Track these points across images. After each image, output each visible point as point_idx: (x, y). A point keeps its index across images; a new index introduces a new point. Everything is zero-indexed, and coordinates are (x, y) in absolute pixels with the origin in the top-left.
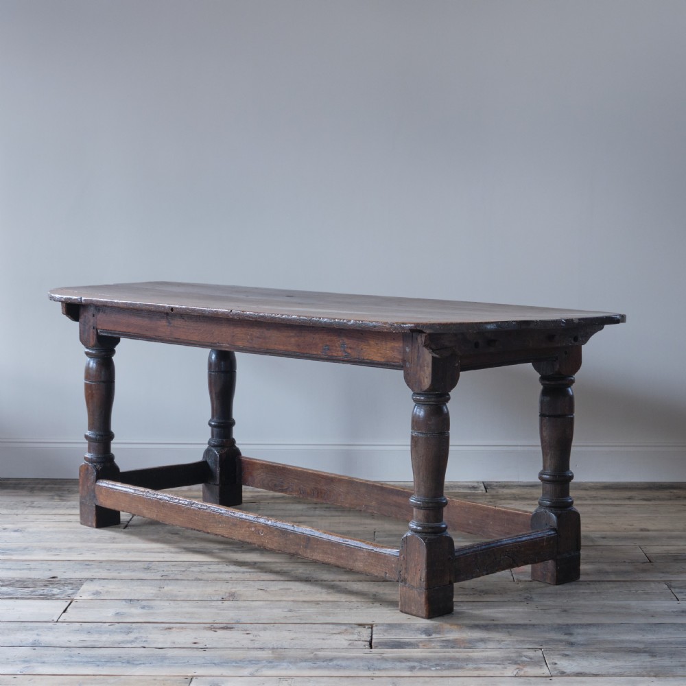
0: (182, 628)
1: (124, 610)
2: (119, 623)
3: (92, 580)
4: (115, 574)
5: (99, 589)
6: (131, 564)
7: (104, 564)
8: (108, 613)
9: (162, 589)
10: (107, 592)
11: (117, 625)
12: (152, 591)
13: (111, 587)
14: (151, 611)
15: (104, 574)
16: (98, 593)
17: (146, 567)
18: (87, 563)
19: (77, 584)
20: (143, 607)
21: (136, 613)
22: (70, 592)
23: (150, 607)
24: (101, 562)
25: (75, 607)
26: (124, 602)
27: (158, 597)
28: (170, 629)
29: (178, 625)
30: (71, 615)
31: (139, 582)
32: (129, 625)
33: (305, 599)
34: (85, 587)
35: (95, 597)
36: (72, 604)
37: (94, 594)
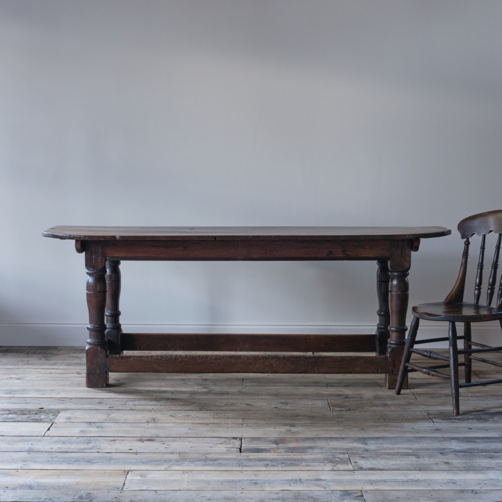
0: (122, 440)
1: (85, 429)
2: (82, 437)
3: (66, 410)
4: (80, 406)
5: (70, 415)
6: (90, 400)
7: (73, 400)
8: (75, 431)
9: (110, 416)
10: (75, 417)
11: (81, 438)
12: (103, 417)
13: (78, 414)
14: (103, 429)
15: (73, 406)
16: (69, 418)
17: (99, 402)
18: (63, 399)
19: (56, 412)
20: (98, 427)
21: (93, 431)
22: (52, 417)
23: (102, 427)
24: (71, 399)
25: (55, 427)
26: (86, 424)
27: (107, 420)
28: (114, 440)
29: (120, 438)
30: (53, 432)
31: (95, 411)
32: (89, 438)
33: (199, 422)
34: (60, 415)
35: (68, 420)
36: (53, 425)
37: (67, 419)
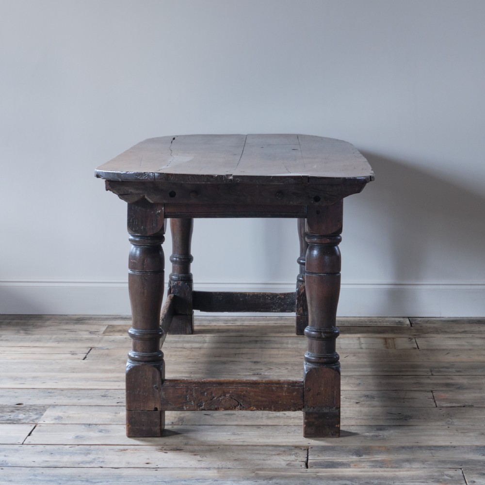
0: (136, 450)
1: (83, 434)
2: (79, 445)
3: (54, 406)
4: (75, 401)
5: (61, 414)
6: (90, 392)
7: (65, 392)
8: (68, 437)
9: (118, 415)
10: (68, 417)
11: (77, 447)
12: (108, 416)
13: (72, 412)
14: (107, 434)
15: (65, 401)
16: (59, 418)
17: (103, 394)
18: (50, 391)
19: (40, 410)
20: (101, 431)
21: (94, 436)
22: (35, 417)
23: (107, 431)
24: (62, 390)
25: (39, 431)
26: (83, 427)
27: (114, 422)
28: (125, 450)
29: (132, 447)
30: (35, 438)
31: (97, 408)
32: (88, 447)
33: (247, 423)
34: (48, 413)
35: (57, 421)
36: (36, 428)
37: (56, 419)
